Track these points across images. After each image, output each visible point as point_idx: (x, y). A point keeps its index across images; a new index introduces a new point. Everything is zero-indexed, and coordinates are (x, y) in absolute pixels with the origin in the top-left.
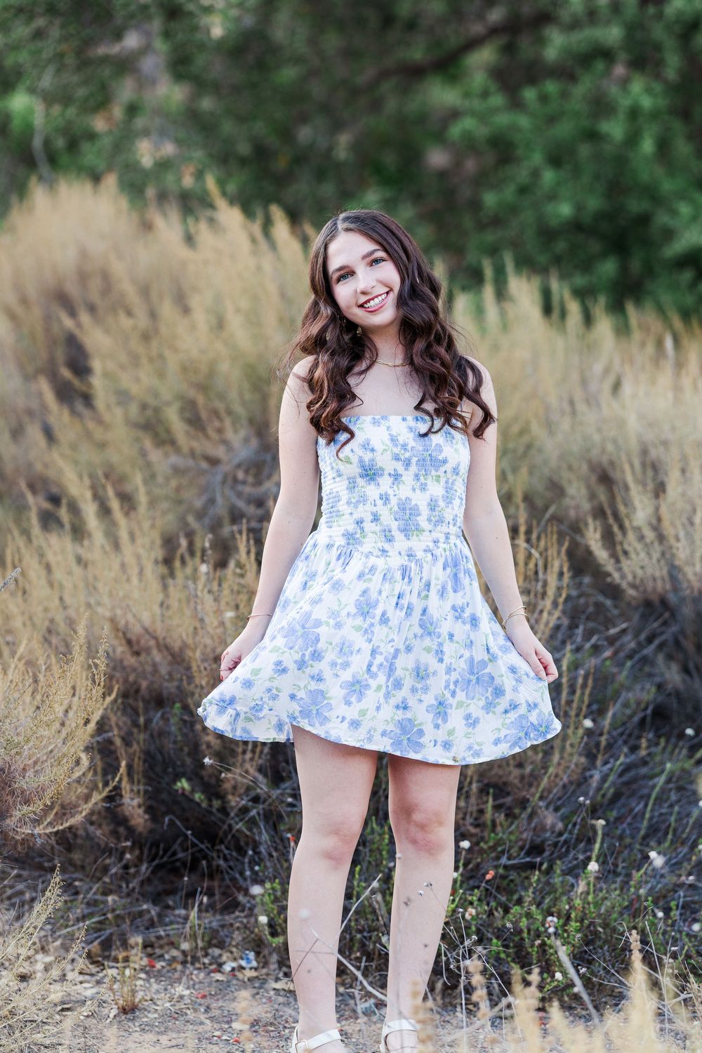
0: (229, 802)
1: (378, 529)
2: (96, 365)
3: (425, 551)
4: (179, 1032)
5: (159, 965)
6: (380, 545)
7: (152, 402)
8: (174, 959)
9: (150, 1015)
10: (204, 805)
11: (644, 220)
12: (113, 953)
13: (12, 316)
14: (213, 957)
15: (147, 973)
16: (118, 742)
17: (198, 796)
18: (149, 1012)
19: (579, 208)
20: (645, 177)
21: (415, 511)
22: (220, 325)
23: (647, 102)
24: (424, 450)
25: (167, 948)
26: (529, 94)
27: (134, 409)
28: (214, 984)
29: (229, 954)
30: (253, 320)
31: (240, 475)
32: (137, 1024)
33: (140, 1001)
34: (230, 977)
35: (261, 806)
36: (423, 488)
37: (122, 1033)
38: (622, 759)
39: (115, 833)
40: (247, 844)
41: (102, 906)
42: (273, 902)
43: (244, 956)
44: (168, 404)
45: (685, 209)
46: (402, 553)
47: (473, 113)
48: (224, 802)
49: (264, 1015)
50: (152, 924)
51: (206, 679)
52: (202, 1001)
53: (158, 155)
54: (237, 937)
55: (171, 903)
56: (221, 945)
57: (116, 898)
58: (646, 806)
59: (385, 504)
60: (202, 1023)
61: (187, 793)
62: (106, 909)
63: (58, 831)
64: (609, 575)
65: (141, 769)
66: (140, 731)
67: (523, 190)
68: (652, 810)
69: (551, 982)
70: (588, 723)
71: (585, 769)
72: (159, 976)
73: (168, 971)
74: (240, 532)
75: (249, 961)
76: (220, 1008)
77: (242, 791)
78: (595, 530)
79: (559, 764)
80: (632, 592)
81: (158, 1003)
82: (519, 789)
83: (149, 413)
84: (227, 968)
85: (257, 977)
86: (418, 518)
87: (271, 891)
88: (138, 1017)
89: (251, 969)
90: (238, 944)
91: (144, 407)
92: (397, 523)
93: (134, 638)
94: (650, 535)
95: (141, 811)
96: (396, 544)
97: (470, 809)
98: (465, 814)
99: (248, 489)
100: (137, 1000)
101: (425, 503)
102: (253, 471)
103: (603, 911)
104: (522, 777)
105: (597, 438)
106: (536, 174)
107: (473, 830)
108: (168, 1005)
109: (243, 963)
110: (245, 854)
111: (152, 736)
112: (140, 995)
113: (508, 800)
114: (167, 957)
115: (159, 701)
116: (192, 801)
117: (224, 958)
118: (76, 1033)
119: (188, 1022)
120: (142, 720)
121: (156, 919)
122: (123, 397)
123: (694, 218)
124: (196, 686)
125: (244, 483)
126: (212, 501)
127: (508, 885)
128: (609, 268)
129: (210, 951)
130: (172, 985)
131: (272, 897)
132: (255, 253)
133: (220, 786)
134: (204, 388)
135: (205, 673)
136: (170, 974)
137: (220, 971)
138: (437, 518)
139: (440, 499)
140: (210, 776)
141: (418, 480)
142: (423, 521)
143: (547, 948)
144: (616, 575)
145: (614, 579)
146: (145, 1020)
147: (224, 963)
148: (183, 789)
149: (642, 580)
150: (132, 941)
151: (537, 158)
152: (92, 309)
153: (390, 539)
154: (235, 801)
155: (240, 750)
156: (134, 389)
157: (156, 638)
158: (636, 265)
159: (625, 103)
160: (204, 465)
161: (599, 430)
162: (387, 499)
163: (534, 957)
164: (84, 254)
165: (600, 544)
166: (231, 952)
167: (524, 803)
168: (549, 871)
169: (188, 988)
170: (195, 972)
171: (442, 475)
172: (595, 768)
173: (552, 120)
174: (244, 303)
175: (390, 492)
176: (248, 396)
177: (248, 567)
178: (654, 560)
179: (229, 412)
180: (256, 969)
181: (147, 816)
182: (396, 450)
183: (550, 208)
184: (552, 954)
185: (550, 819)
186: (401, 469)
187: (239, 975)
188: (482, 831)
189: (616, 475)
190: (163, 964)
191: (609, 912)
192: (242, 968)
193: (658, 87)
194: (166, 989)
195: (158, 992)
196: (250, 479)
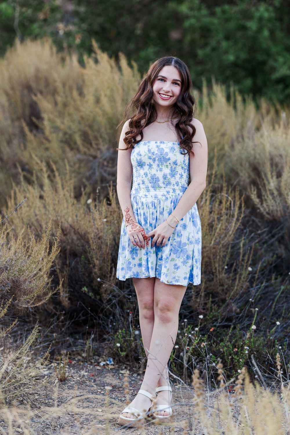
0: (103, 296)
1: (144, 187)
2: (45, 116)
3: (162, 195)
4: (83, 390)
5: (73, 362)
6: (145, 193)
7: (69, 132)
8: (79, 360)
9: (71, 383)
10: (93, 297)
11: (264, 63)
12: (55, 357)
13: (7, 95)
14: (96, 360)
15: (69, 365)
16: (58, 271)
17: (91, 294)
18: (71, 381)
19: (237, 58)
20: (264, 45)
21: (157, 180)
22: (98, 101)
23: (266, 15)
24: (161, 155)
25: (76, 356)
26: (218, 10)
27: (61, 135)
28: (97, 371)
29: (102, 359)
30: (112, 100)
31: (105, 163)
32: (66, 386)
33: (67, 377)
34: (103, 368)
35: (117, 299)
36: (161, 170)
37: (60, 390)
38: (264, 284)
39: (55, 308)
40: (110, 314)
41: (50, 338)
42: (122, 338)
43: (108, 359)
44: (75, 133)
45: (281, 60)
46: (153, 196)
47: (194, 17)
48: (101, 297)
49: (118, 384)
50: (70, 346)
51: (96, 246)
52: (92, 377)
53: (66, 29)
54: (106, 352)
55: (78, 337)
56: (99, 355)
57: (56, 334)
58: (273, 303)
59: (146, 177)
60: (93, 386)
61: (86, 293)
62: (52, 339)
63: (36, 306)
64: (259, 209)
65: (67, 282)
66: (67, 267)
67: (214, 49)
68: (276, 305)
69: (235, 373)
70: (250, 269)
71: (248, 288)
72: (74, 367)
73: (77, 365)
74: (110, 186)
75: (110, 362)
76: (100, 380)
77: (109, 292)
78: (254, 190)
79: (238, 285)
80: (267, 216)
81: (74, 377)
82: (221, 294)
83: (67, 136)
84: (102, 364)
85: (114, 368)
86: (159, 182)
87: (121, 334)
88: (66, 383)
89: (111, 365)
90: (106, 354)
91: (65, 133)
92: (150, 184)
93: (64, 228)
94: (276, 193)
95: (67, 299)
96: (150, 193)
97: (201, 303)
98: (199, 304)
99: (108, 169)
100: (66, 376)
101: (162, 176)
102: (110, 162)
103: (256, 345)
104: (223, 290)
105: (252, 152)
106: (219, 42)
107: (202, 311)
108: (78, 378)
109: (108, 362)
110: (108, 318)
111: (71, 269)
112: (67, 374)
113: (217, 299)
114: (76, 359)
115: (75, 255)
116: (88, 296)
117: (100, 360)
118: (42, 389)
119: (87, 385)
120: (68, 262)
121: (72, 344)
122: (56, 129)
123: (285, 63)
124: (91, 249)
125: (107, 166)
126: (94, 173)
127: (217, 334)
128: (248, 82)
129: (94, 357)
130: (80, 371)
131: (122, 336)
132: (112, 72)
133: (99, 290)
134: (91, 127)
135: (95, 244)
136: (78, 366)
137: (98, 366)
138: (167, 182)
139: (168, 174)
140: (95, 286)
141: (159, 167)
142: (161, 184)
143: (234, 360)
144: (262, 209)
145: (260, 210)
146: (69, 384)
147: (100, 362)
148: (85, 291)
149: (272, 211)
150: (62, 352)
151: (221, 36)
152: (41, 93)
153: (148, 191)
154: (105, 297)
155: (108, 276)
156: (62, 127)
157: (74, 229)
158: (259, 81)
159: (257, 15)
160: (91, 158)
161: (254, 150)
162: (146, 175)
163: (228, 363)
164: (37, 70)
165: (256, 196)
166: (103, 358)
167: (224, 301)
168: (234, 328)
169: (86, 372)
170: (89, 366)
171: (169, 165)
172: (252, 287)
173: (227, 20)
174: (108, 92)
175: (148, 172)
176: (108, 131)
177: (112, 201)
178: (277, 203)
179: (101, 137)
180: (113, 365)
181: (69, 302)
182: (150, 155)
183: (225, 57)
184: (236, 362)
185: (234, 307)
186: (152, 163)
187: (107, 367)
188: (206, 312)
189: (260, 168)
190: (75, 362)
191: (259, 346)
192: (108, 365)
193: (271, 9)
194: (77, 372)
195: (74, 373)
196: (110, 165)
